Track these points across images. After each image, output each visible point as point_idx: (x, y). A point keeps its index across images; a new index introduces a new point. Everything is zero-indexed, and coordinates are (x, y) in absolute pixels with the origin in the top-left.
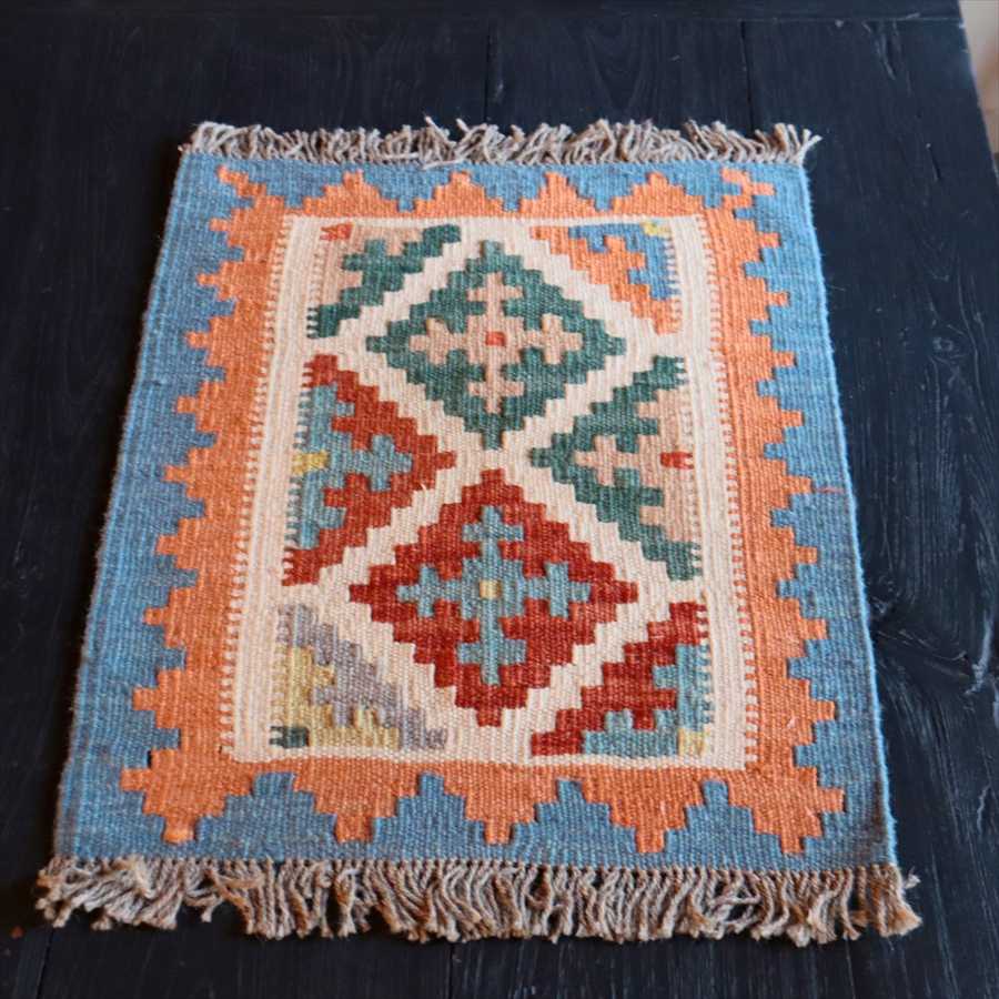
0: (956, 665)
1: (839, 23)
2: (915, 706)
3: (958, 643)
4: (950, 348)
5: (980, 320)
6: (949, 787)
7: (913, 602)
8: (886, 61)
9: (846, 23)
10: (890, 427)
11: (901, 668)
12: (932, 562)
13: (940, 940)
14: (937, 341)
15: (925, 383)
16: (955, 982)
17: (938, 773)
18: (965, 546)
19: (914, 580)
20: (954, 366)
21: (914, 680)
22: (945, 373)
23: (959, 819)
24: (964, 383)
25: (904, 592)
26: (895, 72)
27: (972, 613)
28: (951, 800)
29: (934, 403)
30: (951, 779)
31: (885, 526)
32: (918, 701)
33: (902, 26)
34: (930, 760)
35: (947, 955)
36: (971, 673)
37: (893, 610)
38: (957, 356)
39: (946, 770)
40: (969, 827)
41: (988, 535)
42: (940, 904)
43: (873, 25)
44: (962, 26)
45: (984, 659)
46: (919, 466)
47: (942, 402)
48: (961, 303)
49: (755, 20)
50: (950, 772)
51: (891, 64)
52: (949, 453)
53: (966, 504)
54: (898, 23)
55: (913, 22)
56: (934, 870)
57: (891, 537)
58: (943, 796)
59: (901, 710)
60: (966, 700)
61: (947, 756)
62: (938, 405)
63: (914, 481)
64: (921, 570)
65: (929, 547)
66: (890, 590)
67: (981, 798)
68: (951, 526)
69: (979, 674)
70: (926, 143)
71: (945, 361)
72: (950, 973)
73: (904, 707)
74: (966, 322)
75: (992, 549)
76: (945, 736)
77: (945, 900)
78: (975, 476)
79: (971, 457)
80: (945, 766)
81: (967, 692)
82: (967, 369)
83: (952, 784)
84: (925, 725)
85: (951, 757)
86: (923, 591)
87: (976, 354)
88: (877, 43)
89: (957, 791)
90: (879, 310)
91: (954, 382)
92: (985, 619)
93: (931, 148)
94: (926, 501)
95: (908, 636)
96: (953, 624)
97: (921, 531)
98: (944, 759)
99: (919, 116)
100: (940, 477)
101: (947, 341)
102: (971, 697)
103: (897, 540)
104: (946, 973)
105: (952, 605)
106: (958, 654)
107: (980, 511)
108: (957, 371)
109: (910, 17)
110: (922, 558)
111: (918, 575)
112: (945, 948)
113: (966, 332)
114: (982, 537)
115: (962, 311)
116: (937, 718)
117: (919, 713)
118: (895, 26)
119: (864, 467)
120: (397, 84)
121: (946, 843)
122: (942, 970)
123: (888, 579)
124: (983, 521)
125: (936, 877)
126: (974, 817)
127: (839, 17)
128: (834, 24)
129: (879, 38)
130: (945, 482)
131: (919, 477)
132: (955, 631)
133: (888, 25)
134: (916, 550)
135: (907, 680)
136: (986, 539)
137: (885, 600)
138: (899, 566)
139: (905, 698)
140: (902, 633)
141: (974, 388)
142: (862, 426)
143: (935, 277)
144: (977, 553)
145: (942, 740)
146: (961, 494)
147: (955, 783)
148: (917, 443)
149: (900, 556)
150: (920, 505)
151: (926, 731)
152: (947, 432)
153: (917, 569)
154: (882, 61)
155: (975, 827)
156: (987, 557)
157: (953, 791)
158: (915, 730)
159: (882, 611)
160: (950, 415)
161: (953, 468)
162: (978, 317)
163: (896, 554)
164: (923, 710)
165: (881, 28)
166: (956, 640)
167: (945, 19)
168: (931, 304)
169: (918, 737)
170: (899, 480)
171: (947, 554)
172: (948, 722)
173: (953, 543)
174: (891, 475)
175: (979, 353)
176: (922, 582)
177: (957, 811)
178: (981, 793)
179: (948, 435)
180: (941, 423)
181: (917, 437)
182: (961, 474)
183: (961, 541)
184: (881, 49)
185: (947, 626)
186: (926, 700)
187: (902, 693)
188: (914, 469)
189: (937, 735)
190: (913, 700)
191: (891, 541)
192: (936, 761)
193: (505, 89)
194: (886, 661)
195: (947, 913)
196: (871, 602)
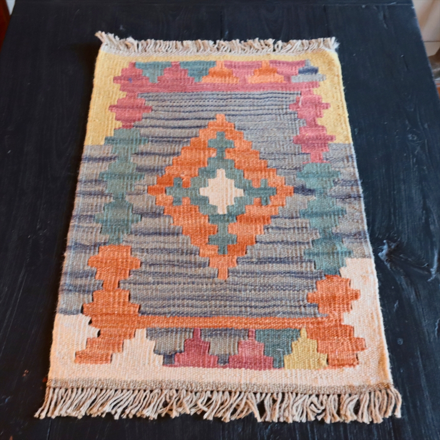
0: (424, 269)
1: (364, 6)
2: (408, 286)
3: (424, 260)
4: (415, 138)
6: (423, 319)
7: (405, 243)
9: (366, 7)
11: (401, 270)
12: (412, 226)
13: (422, 382)
14: (410, 136)
15: (406, 153)
17: (419, 314)
18: (425, 220)
19: (405, 234)
20: (418, 146)
21: (407, 275)
22: (414, 149)
23: (428, 333)
24: (422, 153)
25: (401, 239)
26: (387, 25)
27: (429, 247)
28: (424, 325)
29: (410, 161)
30: (424, 316)
31: (392, 211)
32: (409, 284)
33: (389, 7)
34: (415, 308)
35: (425, 389)
36: (430, 272)
37: (397, 246)
38: (418, 142)
40: (432, 336)
41: (434, 215)
42: (422, 367)
43: (378, 7)
44: (413, 8)
45: (435, 266)
46: (405, 187)
47: (413, 161)
48: (419, 120)
49: (329, 5)
50: (423, 313)
51: (385, 22)
52: (417, 182)
53: (425, 203)
54: (388, 6)
55: (393, 6)
56: (419, 353)
57: (395, 216)
58: (421, 323)
59: (402, 288)
60: (428, 283)
61: (422, 307)
63: (403, 193)
64: (408, 230)
65: (411, 220)
66: (396, 238)
67: (437, 324)
68: (419, 212)
69: (433, 273)
70: (401, 55)
71: (413, 144)
72: (427, 396)
73: (404, 287)
74: (421, 128)
75: (436, 221)
76: (421, 299)
77: (424, 366)
78: (428, 191)
79: (426, 183)
80: (421, 310)
81: (429, 280)
82: (423, 147)
84: (412, 293)
85: (424, 307)
86: (409, 238)
87: (426, 141)
88: (379, 14)
89: (426, 321)
90: (386, 123)
91: (418, 152)
92: (435, 250)
93: (403, 57)
94: (408, 201)
95: (404, 257)
96: (422, 252)
97: (407, 214)
99: (398, 44)
100: (413, 191)
101: (414, 136)
102: (431, 282)
103: (397, 218)
104: (425, 396)
105: (421, 244)
106: (425, 264)
107: (431, 206)
108: (418, 148)
109: (392, 4)
110: (408, 225)
111: (407, 232)
112: (424, 385)
113: (421, 132)
114: (432, 216)
115: (420, 124)
116: (417, 290)
117: (410, 289)
118: (386, 7)
119: (383, 188)
120: (185, 31)
121: (423, 342)
122: (424, 395)
123: (395, 234)
124: (432, 209)
125: (419, 356)
126: (434, 332)
127: (364, 4)
128: (361, 7)
129: (380, 12)
130: (416, 194)
131: (405, 192)
132: (423, 255)
133: (384, 7)
134: (405, 221)
135: (404, 275)
136: (433, 217)
137: (394, 242)
138: (399, 228)
139: (404, 282)
140: (401, 255)
141: (426, 155)
142: (381, 171)
143: (408, 109)
144: (430, 223)
145: (419, 300)
146: (423, 198)
147: (426, 318)
148: (404, 177)
149: (399, 224)
150: (406, 203)
151: (413, 296)
153: (406, 229)
154: (382, 21)
155: (435, 336)
156: (435, 225)
157: (425, 321)
158: (408, 296)
159: (393, 247)
160: (417, 166)
161: (419, 188)
162: (426, 126)
163: (397, 223)
164: (412, 288)
165: (381, 8)
166: (423, 259)
167: (407, 4)
168: (407, 121)
169: (409, 299)
170: (397, 193)
171: (418, 223)
172: (423, 293)
173: (420, 219)
174: (394, 191)
176: (408, 235)
177: (427, 330)
178: (436, 322)
179: (417, 174)
180: (413, 169)
182: (422, 190)
183: (423, 218)
184: (381, 16)
185: (420, 253)
186: (412, 283)
187: (403, 281)
188: (403, 187)
189: (417, 298)
190: (407, 283)
191: (395, 219)
192: (417, 309)
193: (229, 33)
194: (395, 267)
195: (425, 371)
196: (388, 243)
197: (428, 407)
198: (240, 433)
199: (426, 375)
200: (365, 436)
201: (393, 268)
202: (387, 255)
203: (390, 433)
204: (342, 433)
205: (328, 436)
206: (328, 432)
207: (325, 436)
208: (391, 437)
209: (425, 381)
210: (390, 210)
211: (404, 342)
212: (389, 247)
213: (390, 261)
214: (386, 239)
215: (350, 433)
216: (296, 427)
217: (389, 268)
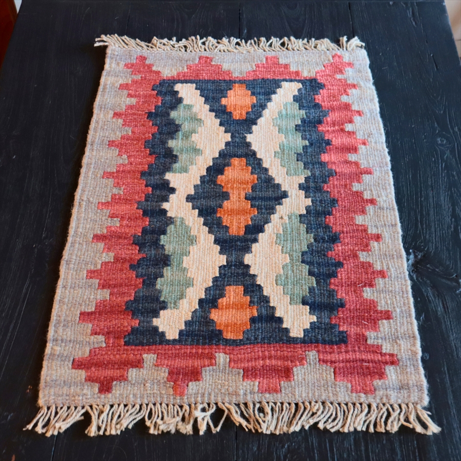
0: (452, 280)
1: (391, 3)
2: (435, 298)
3: (453, 270)
4: (445, 142)
5: (457, 130)
6: (451, 333)
7: (432, 253)
8: (412, 19)
9: (394, 3)
10: (420, 177)
11: (428, 281)
12: (440, 236)
13: (449, 399)
14: (439, 139)
15: (434, 157)
16: (456, 417)
17: (446, 327)
18: (454, 228)
19: (432, 243)
20: (447, 150)
21: (434, 287)
22: (443, 153)
23: (456, 347)
24: (451, 157)
25: (428, 248)
26: (416, 23)
27: (458, 257)
28: (452, 339)
29: (439, 165)
30: (452, 330)
31: (419, 219)
32: (436, 296)
33: (418, 4)
34: (442, 321)
35: (452, 406)
36: (459, 283)
37: (424, 256)
38: (448, 146)
39: (449, 325)
42: (449, 384)
43: (406, 4)
44: (444, 4)
46: (433, 194)
47: (442, 165)
48: (448, 123)
49: (354, 2)
50: (451, 327)
51: (414, 20)
52: (446, 188)
53: (454, 210)
55: (422, 2)
56: (446, 368)
57: (422, 224)
58: (449, 337)
59: (428, 299)
60: (457, 295)
61: (450, 320)
62: (440, 167)
63: (431, 200)
64: (436, 239)
65: (438, 229)
66: (422, 247)
68: (448, 219)
70: (430, 54)
71: (443, 148)
72: (454, 414)
73: (430, 299)
74: (451, 131)
76: (448, 311)
77: (451, 382)
78: (458, 198)
79: (455, 189)
80: (449, 323)
81: (457, 292)
82: (452, 151)
83: (452, 331)
84: (440, 306)
85: (451, 320)
86: (437, 248)
88: (408, 11)
89: (454, 335)
90: (413, 126)
91: (447, 157)
93: (433, 56)
94: (437, 209)
95: (431, 267)
96: (450, 262)
97: (435, 222)
98: (448, 321)
99: (427, 42)
100: (442, 198)
101: (443, 139)
102: (459, 294)
103: (424, 226)
104: (452, 413)
105: (449, 254)
106: (453, 275)
108: (448, 152)
110: (436, 233)
111: (434, 241)
112: (452, 403)
113: (452, 136)
115: (449, 127)
116: (445, 303)
117: (437, 301)
118: (415, 4)
119: (409, 194)
121: (450, 357)
122: (451, 412)
123: (421, 243)
125: (446, 372)
128: (389, 3)
129: (409, 9)
130: (444, 200)
131: (433, 198)
132: (451, 265)
133: (412, 4)
134: (433, 230)
135: (431, 287)
137: (421, 252)
138: (426, 236)
139: (430, 294)
140: (428, 266)
141: (456, 160)
142: (408, 177)
143: (437, 111)
144: (460, 231)
145: (447, 313)
146: (451, 206)
147: (453, 331)
148: (432, 184)
149: (426, 232)
150: (434, 210)
151: (440, 309)
152: (444, 179)
153: (434, 238)
154: (410, 18)
157: (453, 335)
158: (435, 308)
159: (419, 257)
160: (446, 171)
161: (448, 194)
162: (456, 129)
163: (425, 232)
164: (439, 300)
165: (409, 5)
167: (437, 1)
168: (436, 123)
169: (436, 311)
170: (424, 199)
171: (447, 232)
172: (450, 305)
174: (421, 198)
175: (457, 144)
176: (436, 244)
177: (455, 344)
179: (445, 180)
180: (442, 176)
181: (432, 181)
182: (451, 197)
183: (452, 226)
184: (410, 14)
185: (448, 263)
186: (440, 295)
187: (429, 292)
188: (431, 195)
189: (445, 310)
190: (434, 295)
191: (422, 226)
192: (445, 322)
193: (247, 32)
194: (421, 278)
195: (452, 387)
196: (414, 252)
197: (455, 426)
198: (256, 451)
199: (453, 392)
200: (387, 456)
201: (420, 279)
202: (413, 265)
203: (414, 453)
204: (363, 453)
205: (348, 456)
206: (348, 450)
207: (345, 456)
208: (415, 457)
209: (452, 398)
210: (416, 218)
211: (429, 357)
212: (416, 257)
213: (416, 272)
214: (412, 249)
215: (372, 452)
216: (315, 447)
217: (415, 279)
